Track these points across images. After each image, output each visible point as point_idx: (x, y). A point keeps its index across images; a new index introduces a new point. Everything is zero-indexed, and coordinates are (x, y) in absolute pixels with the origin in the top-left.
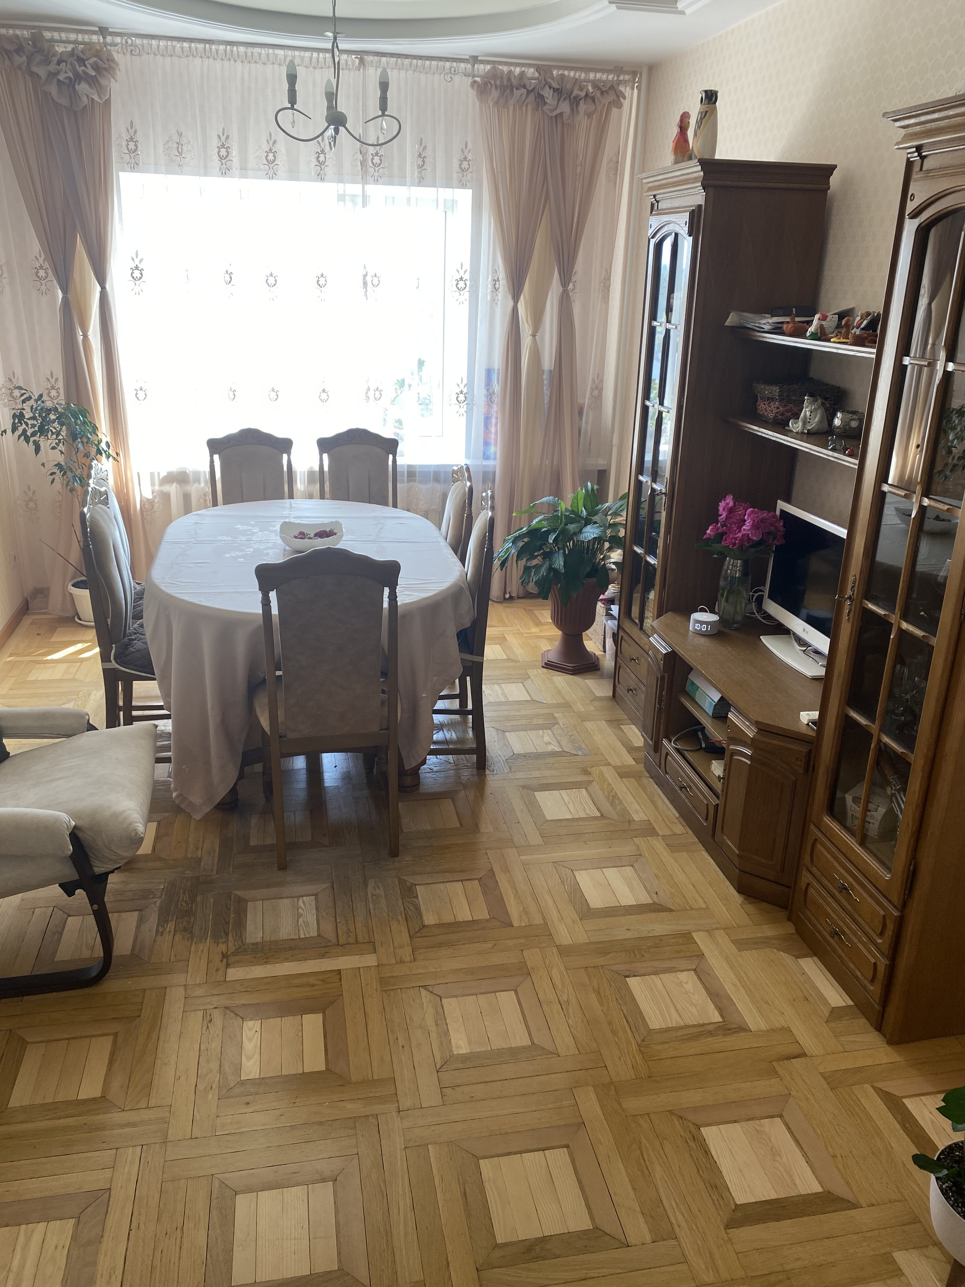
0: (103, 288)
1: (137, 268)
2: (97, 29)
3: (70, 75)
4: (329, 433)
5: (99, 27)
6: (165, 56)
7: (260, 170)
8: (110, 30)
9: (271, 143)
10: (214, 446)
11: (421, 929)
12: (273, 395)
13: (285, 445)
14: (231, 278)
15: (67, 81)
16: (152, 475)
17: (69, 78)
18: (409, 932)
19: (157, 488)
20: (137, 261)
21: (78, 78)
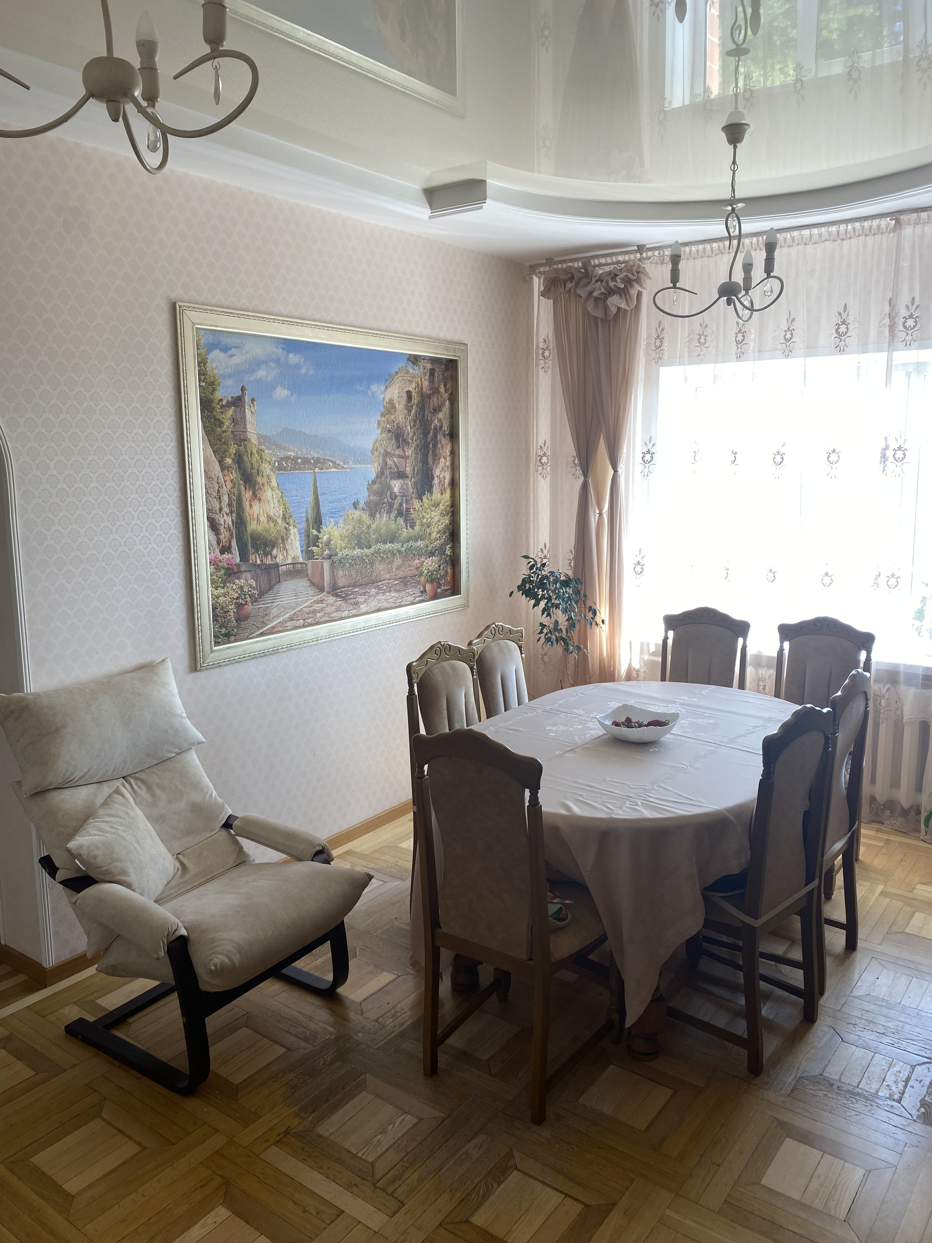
0: (616, 471)
1: (648, 452)
2: (636, 248)
3: (603, 290)
4: (793, 619)
5: (638, 246)
6: (696, 259)
7: (776, 349)
8: (648, 246)
9: (790, 321)
10: (671, 622)
11: (461, 1222)
12: (771, 577)
13: (742, 628)
14: (735, 457)
15: (602, 297)
16: (642, 644)
17: (603, 293)
18: (446, 1217)
19: (646, 657)
20: (650, 446)
21: (611, 292)
